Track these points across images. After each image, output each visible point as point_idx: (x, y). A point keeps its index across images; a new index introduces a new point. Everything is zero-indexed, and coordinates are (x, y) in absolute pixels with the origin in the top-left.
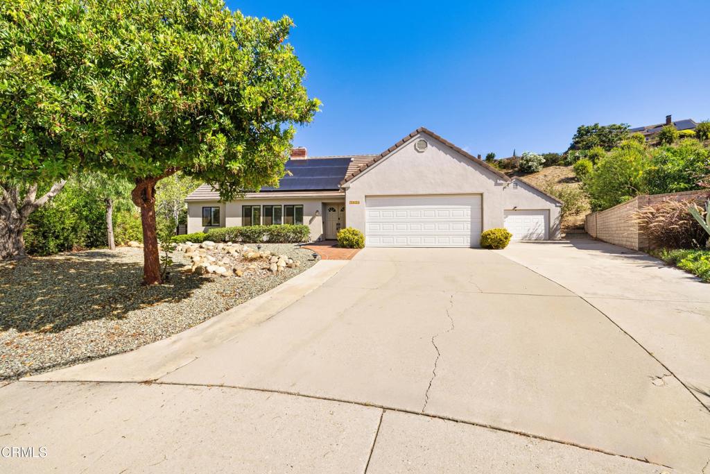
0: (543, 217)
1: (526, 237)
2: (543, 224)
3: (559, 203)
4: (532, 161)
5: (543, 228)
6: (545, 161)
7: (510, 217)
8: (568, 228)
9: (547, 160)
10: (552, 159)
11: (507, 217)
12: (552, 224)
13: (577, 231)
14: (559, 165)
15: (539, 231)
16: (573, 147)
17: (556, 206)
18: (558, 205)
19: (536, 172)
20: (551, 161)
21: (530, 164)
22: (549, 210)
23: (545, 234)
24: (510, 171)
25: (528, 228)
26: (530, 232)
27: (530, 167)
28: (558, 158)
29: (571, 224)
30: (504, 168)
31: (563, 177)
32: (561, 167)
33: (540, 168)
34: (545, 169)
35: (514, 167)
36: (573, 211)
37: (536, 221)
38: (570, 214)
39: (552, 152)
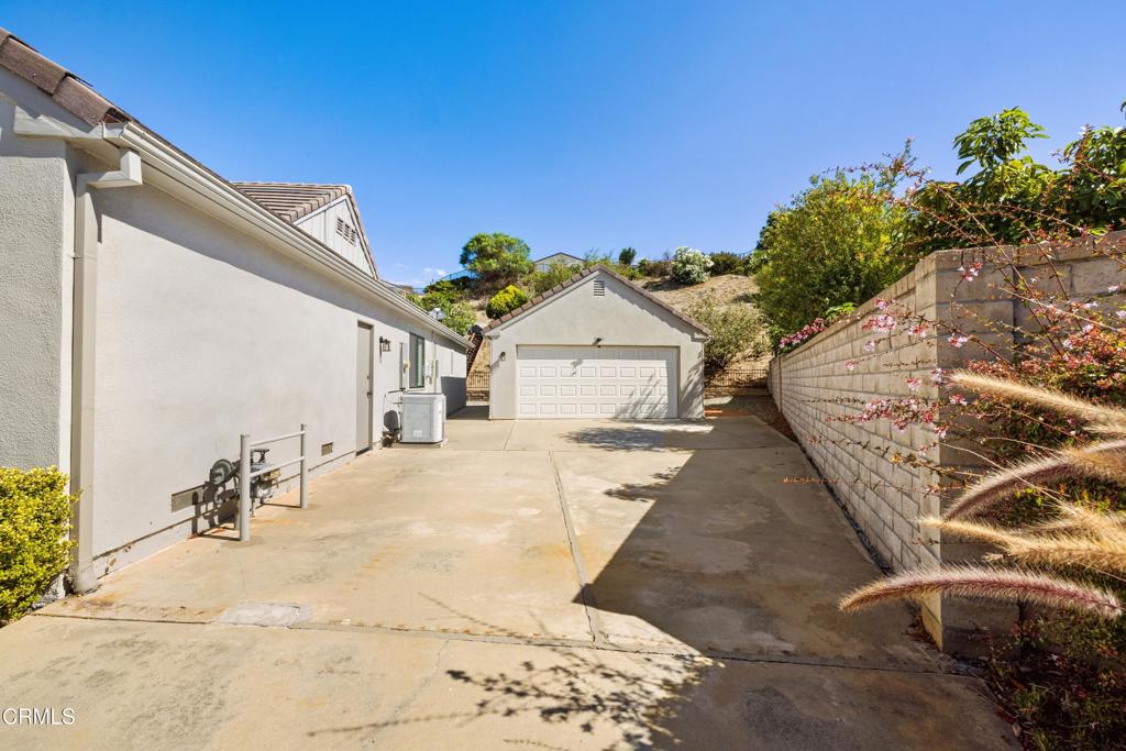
0: (663, 364)
1: (624, 411)
2: (665, 381)
3: (700, 331)
4: (692, 264)
5: (665, 389)
6: (712, 264)
7: (586, 362)
8: (737, 384)
9: (717, 264)
10: (724, 262)
11: (579, 363)
12: (683, 382)
13: (753, 392)
14: (736, 273)
15: (655, 398)
16: (760, 247)
17: (694, 340)
18: (697, 336)
19: (698, 283)
20: (723, 266)
21: (688, 267)
22: (678, 347)
23: (669, 405)
24: (657, 280)
25: (628, 390)
26: (637, 397)
27: (688, 274)
28: (735, 262)
29: (743, 378)
30: (649, 274)
31: (741, 293)
32: (740, 277)
33: (705, 276)
34: (714, 279)
35: (663, 273)
36: (749, 351)
37: (650, 372)
38: (744, 358)
39: (726, 251)
